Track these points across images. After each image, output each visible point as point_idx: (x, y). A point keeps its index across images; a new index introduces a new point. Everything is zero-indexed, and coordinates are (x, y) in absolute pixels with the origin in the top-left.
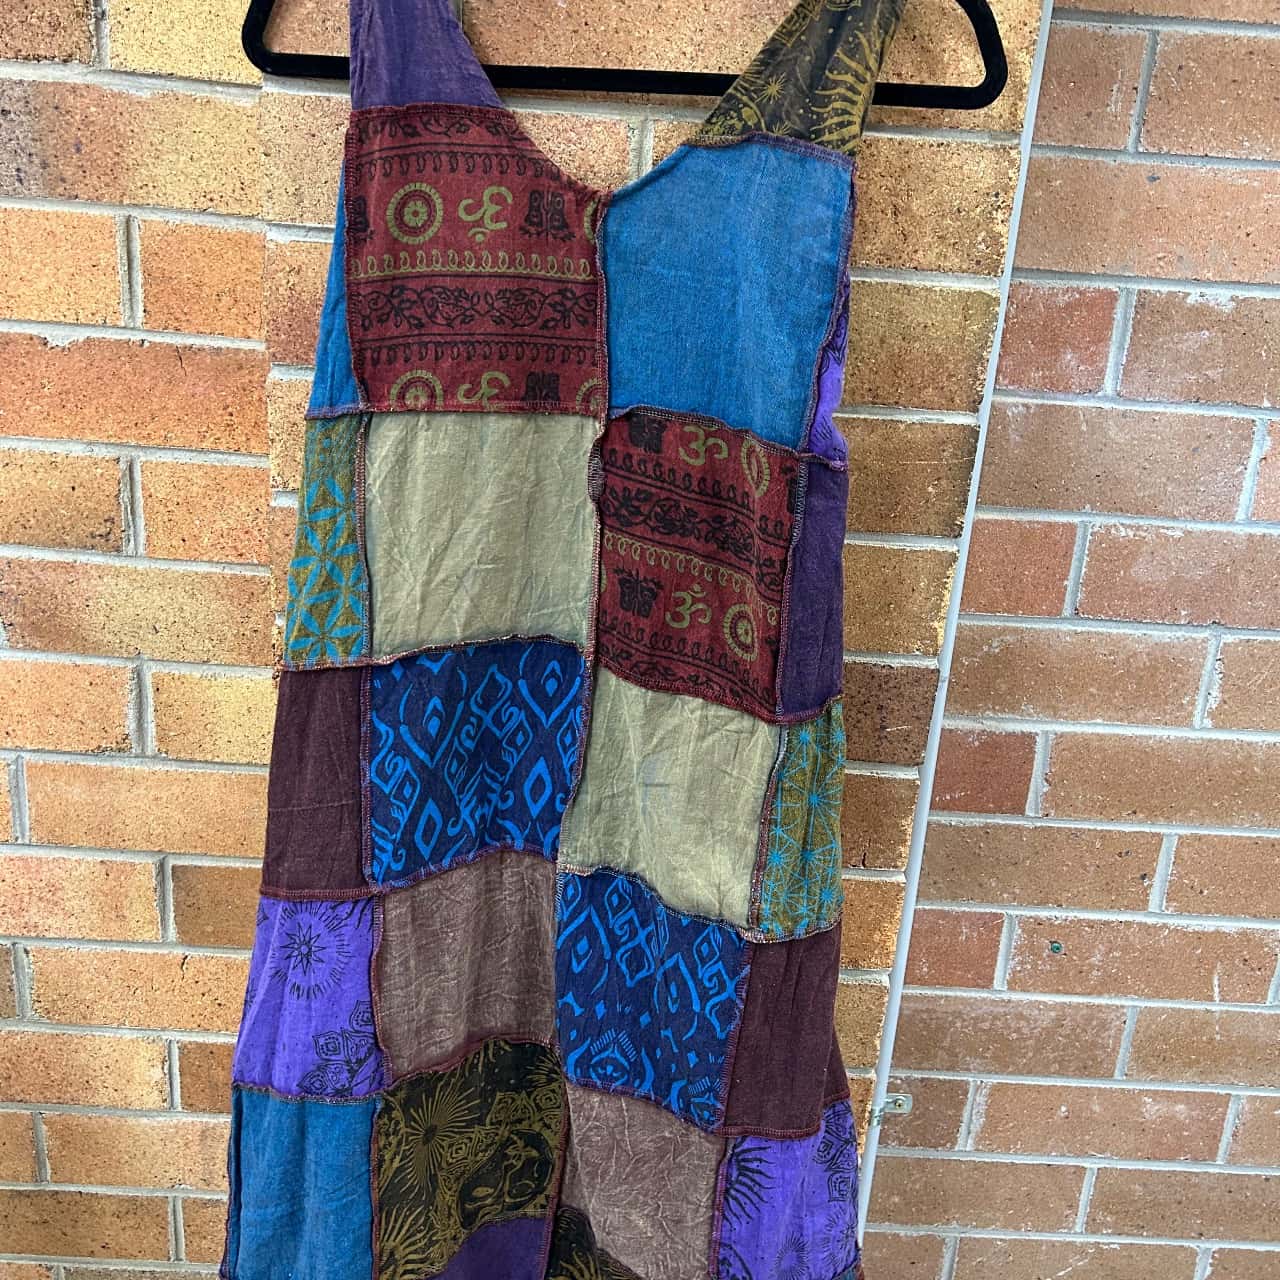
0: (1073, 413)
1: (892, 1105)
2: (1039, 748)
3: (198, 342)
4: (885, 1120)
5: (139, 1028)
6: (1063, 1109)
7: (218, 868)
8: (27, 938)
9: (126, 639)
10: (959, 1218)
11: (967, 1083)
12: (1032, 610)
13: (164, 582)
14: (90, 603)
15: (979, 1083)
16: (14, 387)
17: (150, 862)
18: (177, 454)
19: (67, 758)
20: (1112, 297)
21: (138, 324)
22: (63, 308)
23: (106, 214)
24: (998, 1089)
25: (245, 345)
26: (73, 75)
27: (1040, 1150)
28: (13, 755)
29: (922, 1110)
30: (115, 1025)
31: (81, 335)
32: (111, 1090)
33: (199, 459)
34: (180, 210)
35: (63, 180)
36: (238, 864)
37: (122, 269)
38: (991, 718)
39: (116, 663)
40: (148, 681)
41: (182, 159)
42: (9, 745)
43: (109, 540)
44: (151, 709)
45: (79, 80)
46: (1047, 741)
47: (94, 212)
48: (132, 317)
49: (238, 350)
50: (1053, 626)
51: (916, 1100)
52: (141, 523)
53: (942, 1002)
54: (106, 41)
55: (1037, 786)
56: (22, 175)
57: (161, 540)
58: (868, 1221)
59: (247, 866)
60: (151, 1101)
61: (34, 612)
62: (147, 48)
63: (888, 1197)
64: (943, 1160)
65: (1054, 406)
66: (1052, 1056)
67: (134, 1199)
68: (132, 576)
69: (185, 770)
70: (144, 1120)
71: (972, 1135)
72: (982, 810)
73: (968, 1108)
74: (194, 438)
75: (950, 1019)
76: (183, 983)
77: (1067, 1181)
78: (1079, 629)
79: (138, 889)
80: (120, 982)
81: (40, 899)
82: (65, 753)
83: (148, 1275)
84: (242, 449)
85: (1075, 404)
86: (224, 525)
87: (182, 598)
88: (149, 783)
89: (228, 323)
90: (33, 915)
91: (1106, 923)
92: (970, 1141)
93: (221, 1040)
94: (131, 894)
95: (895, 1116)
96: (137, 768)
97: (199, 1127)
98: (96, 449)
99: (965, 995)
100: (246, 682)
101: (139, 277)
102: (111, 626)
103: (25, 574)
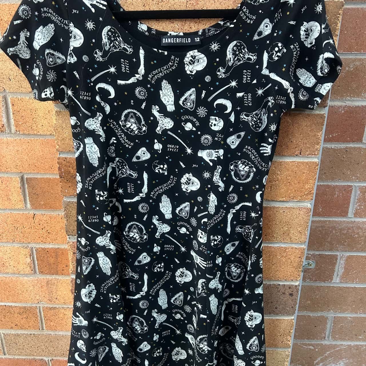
1: (307, 265)
4: (305, 271)
5: (20, 242)
7: (43, 178)
10: (334, 309)
11: (337, 255)
15: (342, 255)
17: (18, 178)
24: (349, 257)
29: (319, 267)
30: (11, 242)
32: (12, 267)
36: (51, 177)
38: (349, 100)
40: (9, 101)
44: (11, 114)
51: (317, 264)
53: (328, 223)
58: (298, 311)
59: (54, 177)
60: (27, 271)
63: (306, 301)
64: (327, 286)
67: (25, 308)
69: (27, 139)
70: (26, 277)
71: (339, 276)
72: (345, 141)
73: (337, 265)
75: (330, 230)
76: (34, 224)
79: (14, 187)
80: (11, 225)
83: (32, 335)
88: (14, 144)
92: (338, 279)
93: (51, 246)
94: (12, 190)
95: (309, 269)
96: (9, 138)
97: (45, 281)
99: (336, 220)
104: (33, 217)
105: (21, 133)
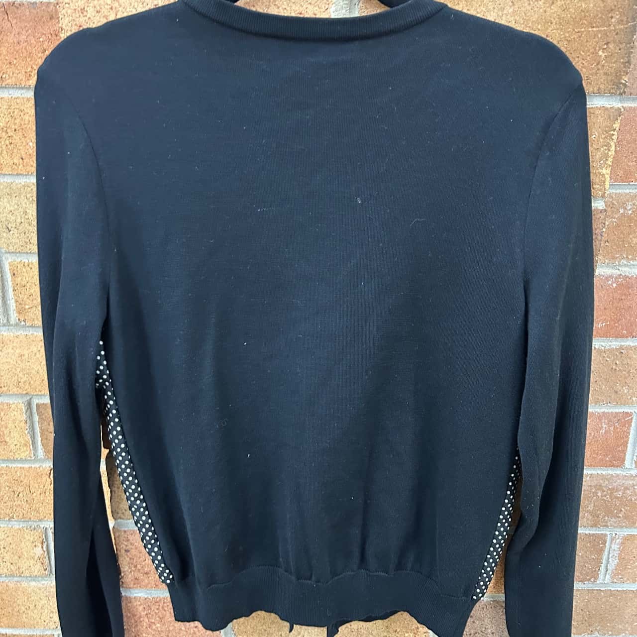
104: (48, 473)
105: (28, 325)
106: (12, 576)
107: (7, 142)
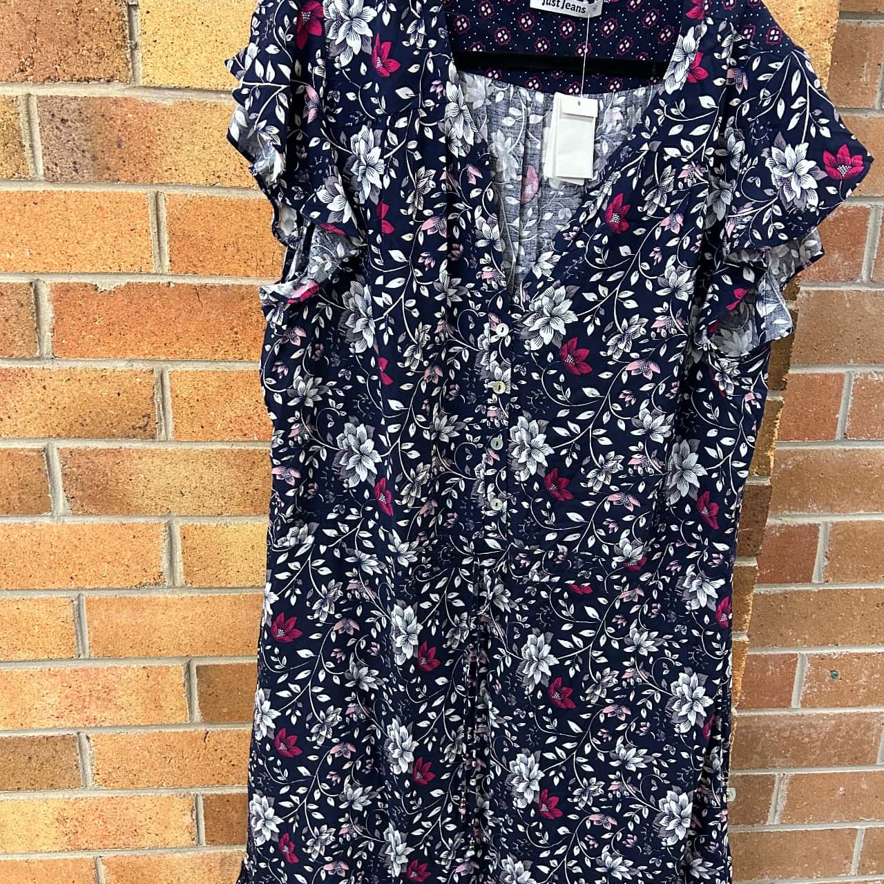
0: (840, 295)
2: (821, 535)
3: (210, 281)
5: (174, 786)
6: (841, 789)
7: (230, 665)
8: (88, 728)
9: (160, 502)
10: (770, 873)
11: (774, 776)
12: (813, 436)
13: (188, 458)
14: (133, 478)
15: (782, 775)
16: (73, 322)
17: (180, 666)
18: (195, 364)
19: (116, 592)
20: (866, 212)
21: (166, 270)
22: (109, 262)
23: (140, 191)
24: (796, 778)
25: (245, 282)
26: (115, 91)
27: (825, 818)
28: (76, 594)
29: (742, 798)
30: (156, 787)
31: (122, 281)
32: (153, 835)
33: (213, 367)
34: (196, 186)
35: (108, 169)
36: (245, 661)
37: (153, 231)
38: (788, 516)
39: (153, 520)
40: (177, 532)
41: (197, 148)
42: (73, 587)
43: (146, 430)
44: (179, 553)
45: (119, 95)
46: (826, 528)
47: (132, 190)
48: (161, 266)
49: (240, 286)
50: (830, 447)
51: (738, 791)
52: (170, 416)
53: (756, 720)
54: (139, 65)
55: (820, 561)
56: (78, 166)
57: (186, 427)
59: (252, 662)
60: (184, 840)
61: (90, 487)
62: (170, 69)
64: (758, 833)
65: (827, 291)
66: (833, 752)
68: (164, 456)
69: (205, 595)
70: (178, 855)
71: (778, 813)
72: (783, 581)
73: (775, 793)
74: (208, 352)
75: (761, 731)
76: (206, 752)
77: (843, 840)
78: (847, 448)
79: (172, 684)
80: (159, 755)
81: (98, 698)
82: (114, 589)
84: (245, 359)
85: (841, 289)
86: (232, 414)
87: (201, 468)
88: (178, 607)
89: (232, 266)
90: (93, 711)
91: (869, 655)
92: (777, 817)
93: (235, 791)
94: (166, 690)
96: (170, 596)
97: (219, 857)
98: (135, 364)
99: (771, 713)
100: (250, 527)
101: (165, 237)
102: (149, 493)
103: (83, 460)
104: (203, 737)
105: (194, 586)
106: (156, 848)
107: (189, 412)
